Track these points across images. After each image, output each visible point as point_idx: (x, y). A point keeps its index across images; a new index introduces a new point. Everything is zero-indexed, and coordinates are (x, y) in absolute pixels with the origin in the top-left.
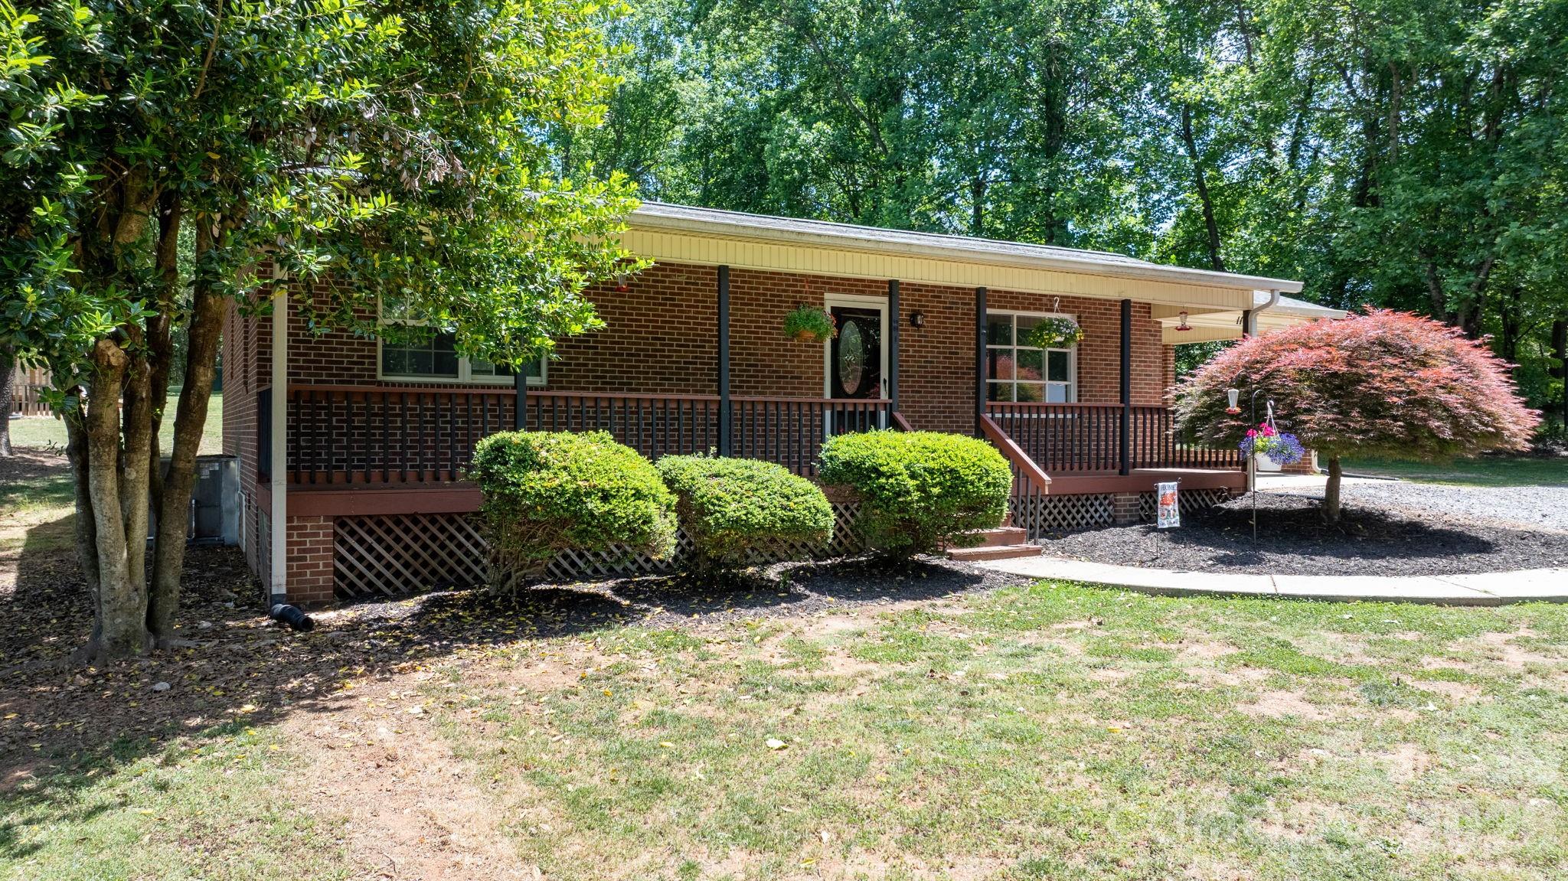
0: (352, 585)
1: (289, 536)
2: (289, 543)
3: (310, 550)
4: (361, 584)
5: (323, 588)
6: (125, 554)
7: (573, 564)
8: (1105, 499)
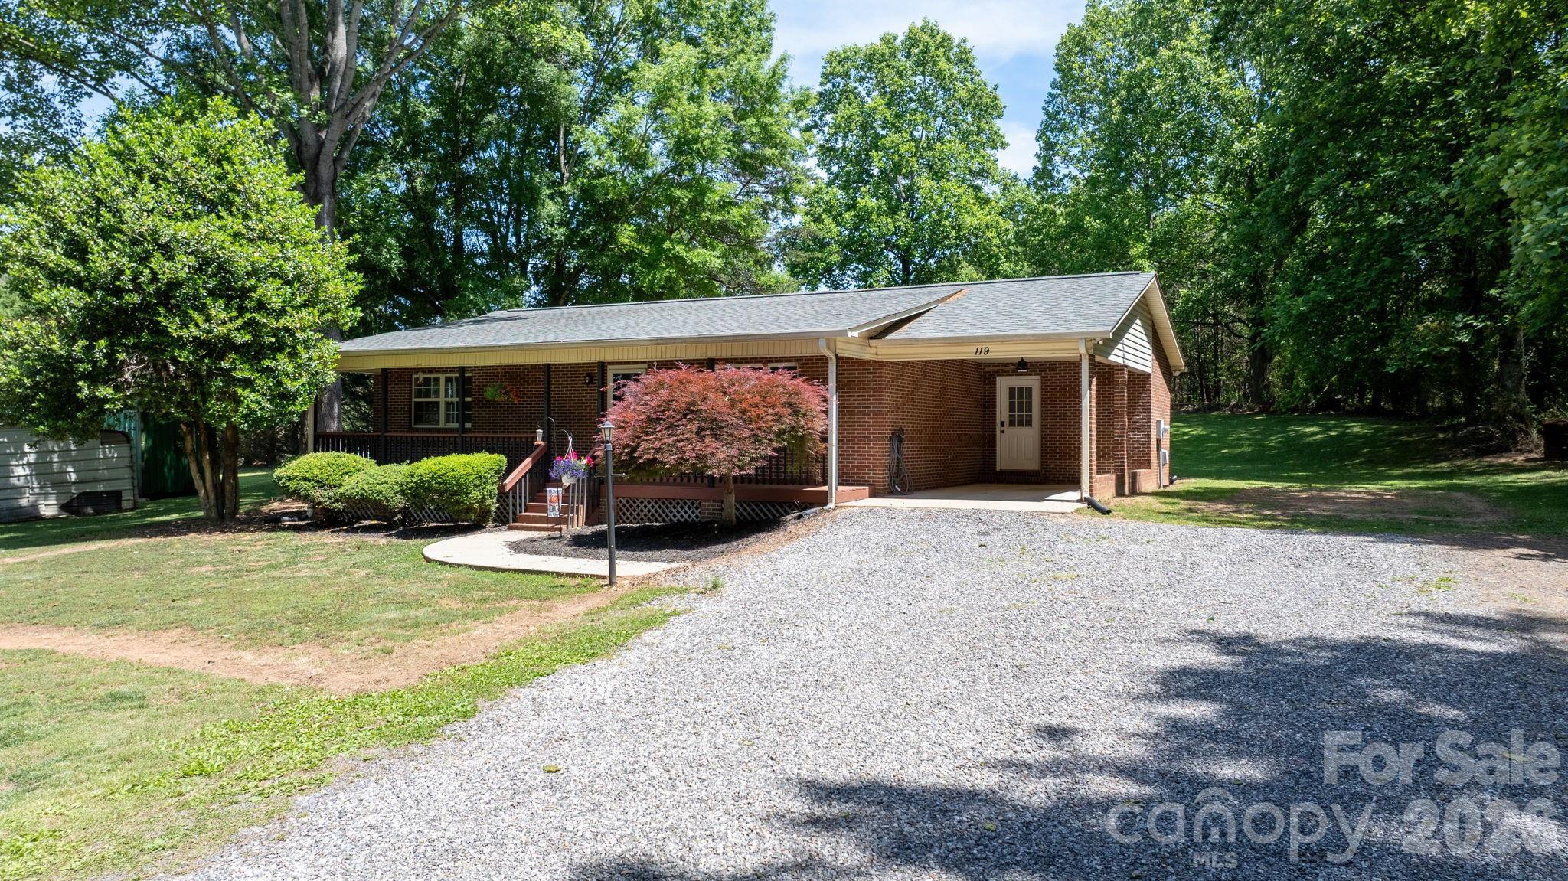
8: (693, 504)
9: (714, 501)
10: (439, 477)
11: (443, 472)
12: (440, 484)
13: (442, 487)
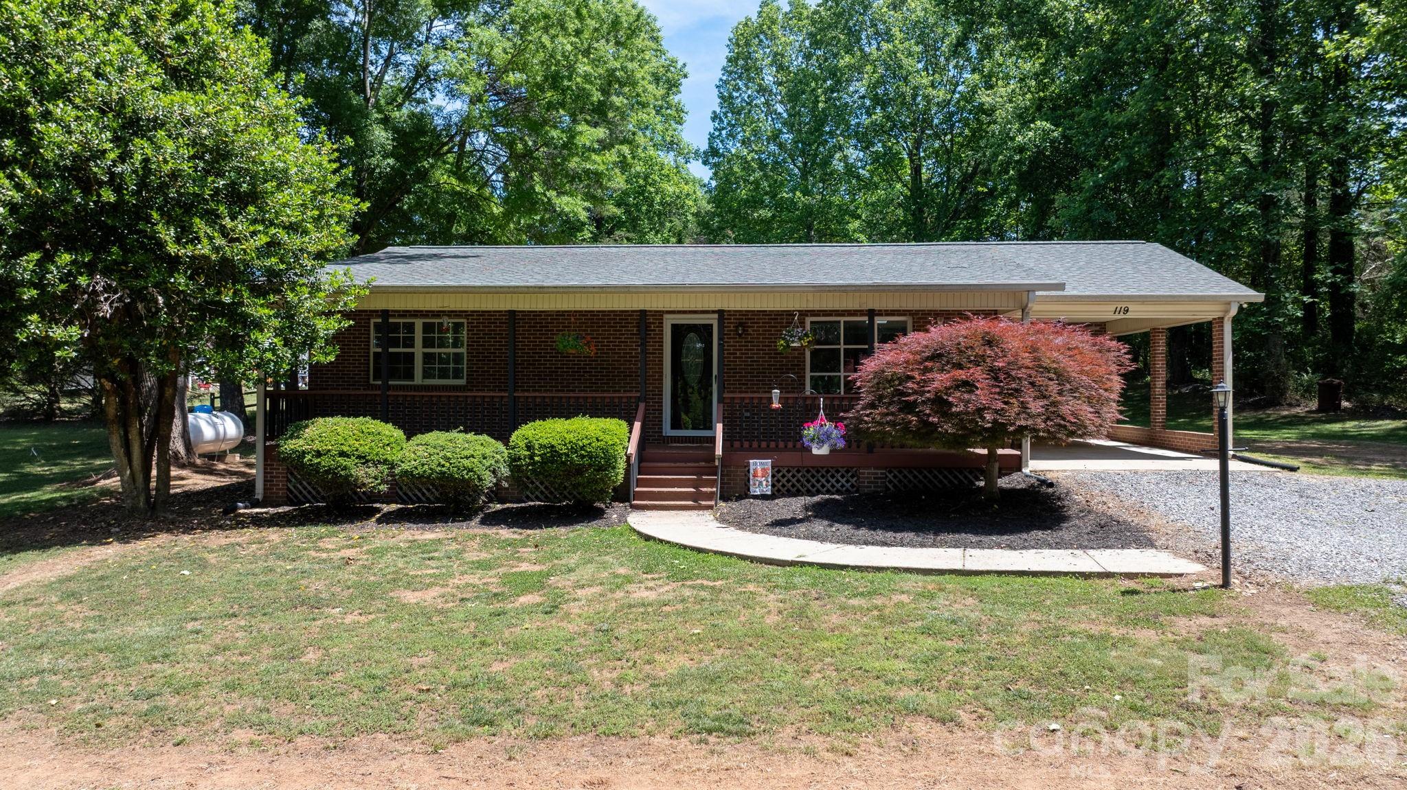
0: (296, 496)
1: (265, 469)
2: (265, 473)
3: (275, 477)
4: (300, 497)
5: (281, 497)
6: (128, 472)
7: (423, 494)
8: (847, 472)
9: (876, 468)
10: (582, 448)
11: (586, 442)
12: (583, 457)
13: (586, 461)
